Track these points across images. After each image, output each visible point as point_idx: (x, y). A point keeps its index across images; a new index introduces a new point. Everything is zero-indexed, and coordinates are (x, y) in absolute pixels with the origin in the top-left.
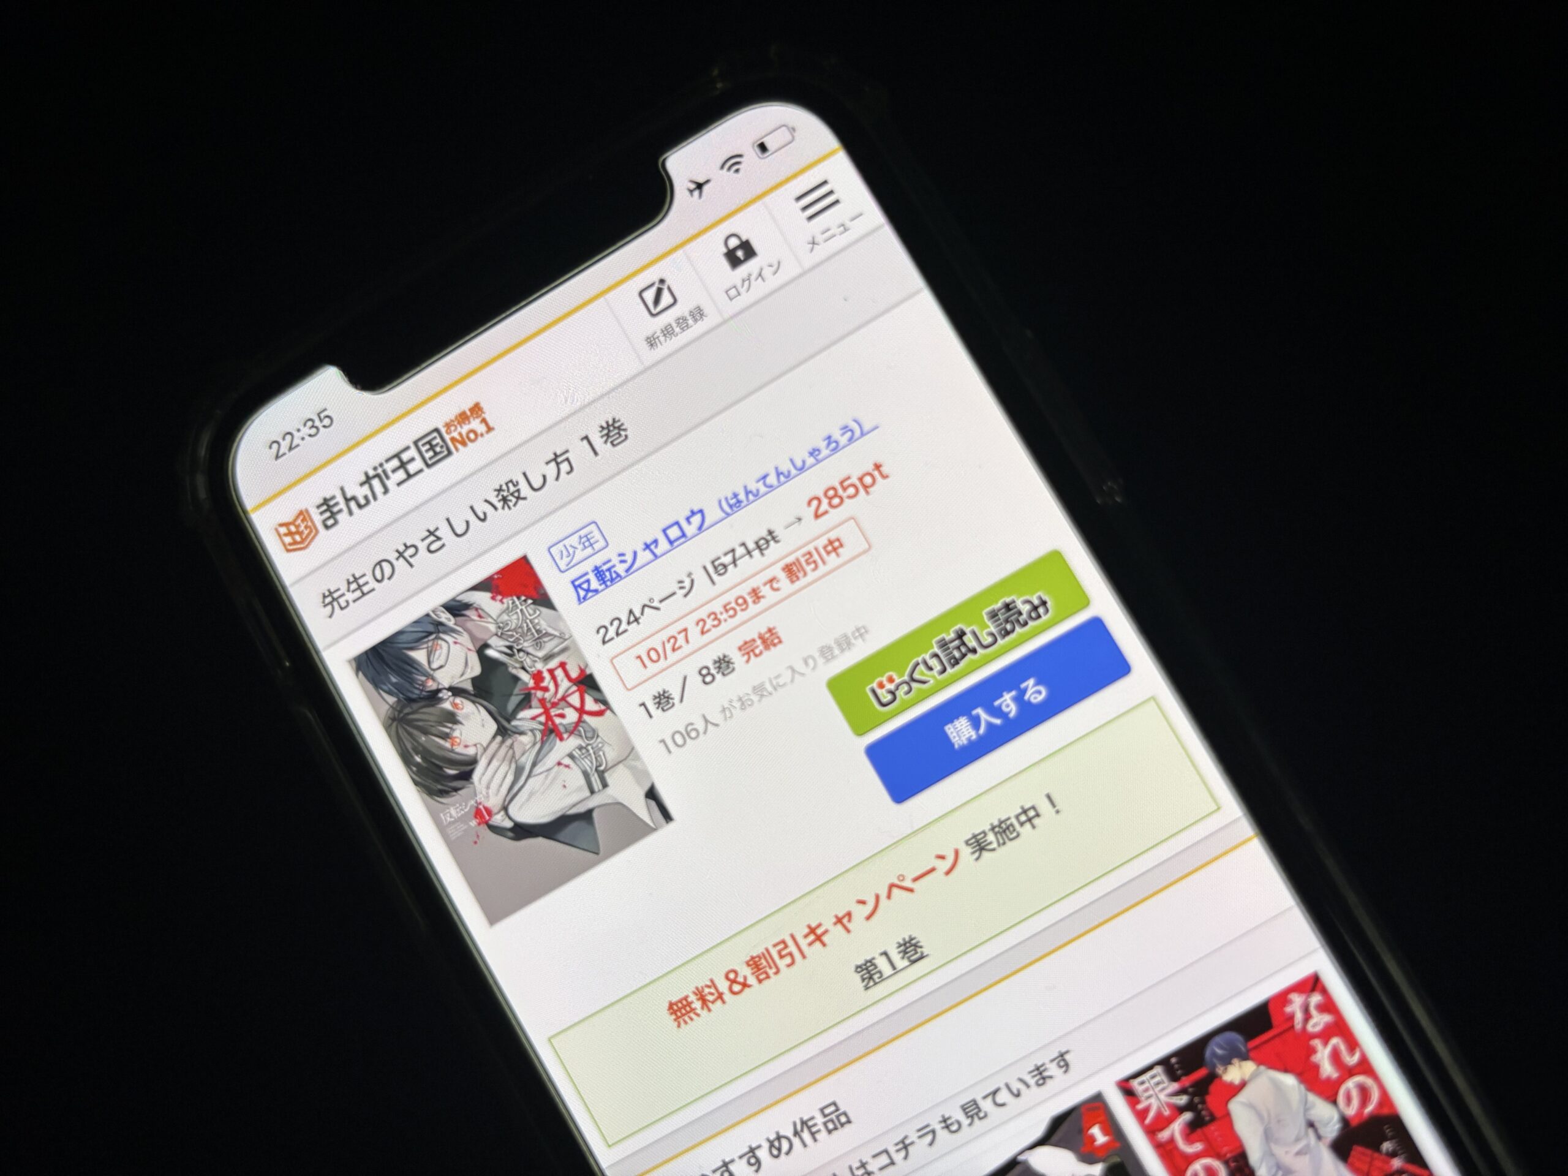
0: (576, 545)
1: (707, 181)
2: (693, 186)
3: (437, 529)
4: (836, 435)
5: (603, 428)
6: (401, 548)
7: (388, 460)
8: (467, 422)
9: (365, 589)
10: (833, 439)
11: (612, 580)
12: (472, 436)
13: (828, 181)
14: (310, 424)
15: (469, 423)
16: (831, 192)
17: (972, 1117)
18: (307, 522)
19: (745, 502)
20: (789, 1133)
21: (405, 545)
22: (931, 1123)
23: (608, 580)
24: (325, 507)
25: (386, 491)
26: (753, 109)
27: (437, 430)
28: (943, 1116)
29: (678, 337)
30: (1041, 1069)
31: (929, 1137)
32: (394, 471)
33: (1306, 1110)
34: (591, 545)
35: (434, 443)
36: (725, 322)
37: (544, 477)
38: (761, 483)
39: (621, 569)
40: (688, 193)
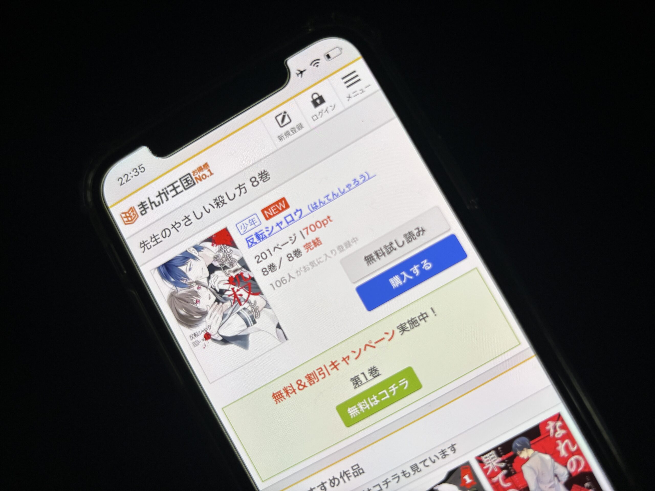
0: (247, 223)
1: (305, 70)
2: (298, 72)
3: (189, 216)
4: (358, 178)
5: (259, 174)
6: (174, 224)
7: (168, 187)
8: (202, 171)
9: (158, 241)
10: (356, 180)
12: (204, 177)
13: (356, 71)
14: (135, 170)
15: (203, 171)
16: (357, 76)
17: (415, 471)
18: (134, 212)
19: (319, 207)
20: (338, 477)
21: (175, 222)
22: (398, 473)
23: (261, 238)
24: (141, 206)
25: (167, 199)
26: (325, 40)
27: (189, 174)
28: (403, 471)
29: (291, 136)
30: (444, 451)
31: (397, 479)
32: (171, 191)
33: (554, 470)
34: (254, 223)
35: (188, 179)
36: (311, 130)
37: (235, 195)
38: (326, 198)
39: (266, 234)
40: (296, 75)
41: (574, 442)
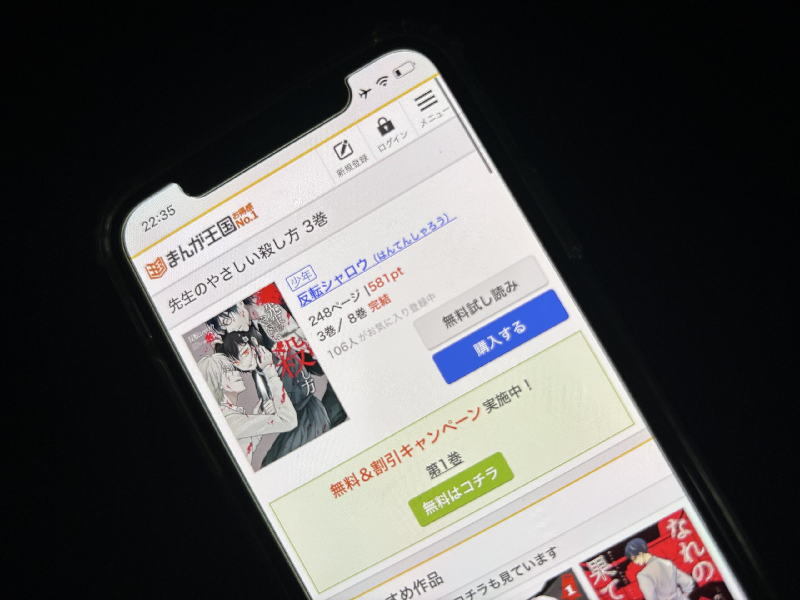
0: (300, 277)
1: (369, 90)
2: (362, 92)
3: (229, 268)
4: (435, 222)
5: (314, 217)
6: (210, 278)
7: (203, 233)
8: (244, 213)
9: (191, 299)
10: (433, 224)
11: (319, 295)
12: (247, 220)
13: (431, 91)
14: (163, 213)
15: (246, 213)
16: (433, 97)
17: (505, 580)
18: (162, 264)
19: (387, 256)
20: (412, 587)
21: (212, 276)
22: (484, 583)
23: (317, 295)
24: (171, 256)
25: (202, 248)
26: (394, 53)
27: (229, 217)
28: (491, 580)
29: (354, 170)
30: (541, 556)
31: (483, 591)
32: (206, 238)
33: (676, 579)
34: (308, 277)
35: (227, 223)
36: (378, 163)
37: (284, 242)
38: (396, 246)
39: (323, 290)
40: (359, 96)
41: (701, 545)
